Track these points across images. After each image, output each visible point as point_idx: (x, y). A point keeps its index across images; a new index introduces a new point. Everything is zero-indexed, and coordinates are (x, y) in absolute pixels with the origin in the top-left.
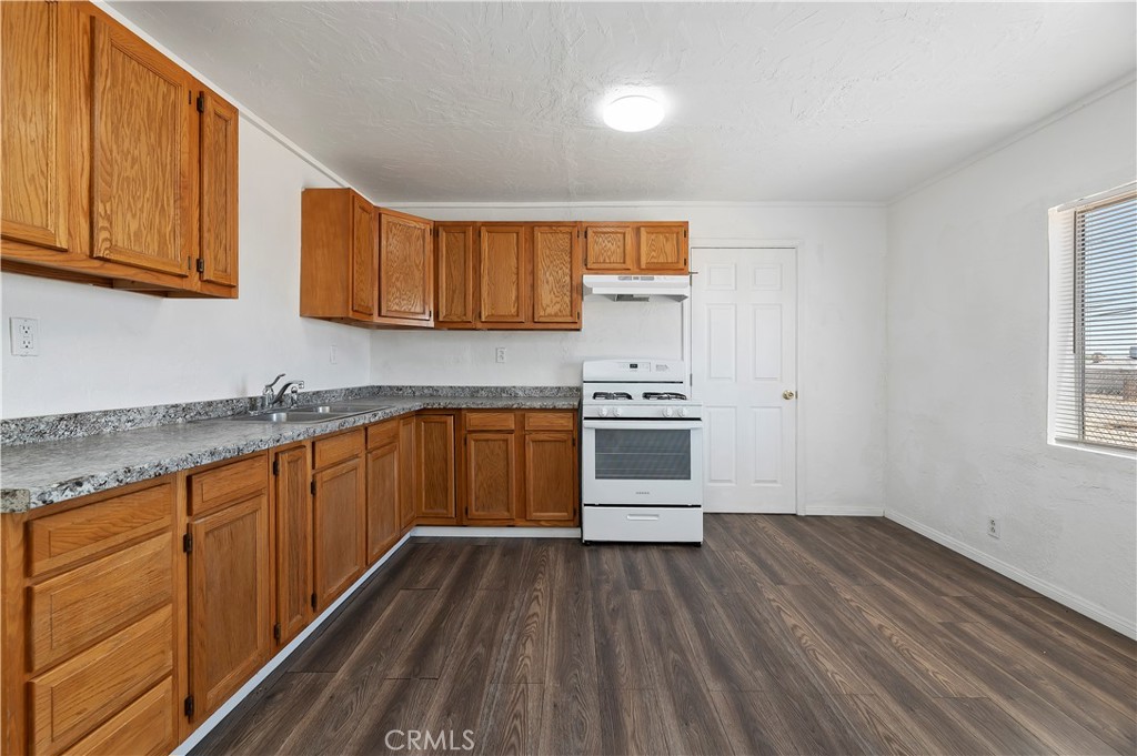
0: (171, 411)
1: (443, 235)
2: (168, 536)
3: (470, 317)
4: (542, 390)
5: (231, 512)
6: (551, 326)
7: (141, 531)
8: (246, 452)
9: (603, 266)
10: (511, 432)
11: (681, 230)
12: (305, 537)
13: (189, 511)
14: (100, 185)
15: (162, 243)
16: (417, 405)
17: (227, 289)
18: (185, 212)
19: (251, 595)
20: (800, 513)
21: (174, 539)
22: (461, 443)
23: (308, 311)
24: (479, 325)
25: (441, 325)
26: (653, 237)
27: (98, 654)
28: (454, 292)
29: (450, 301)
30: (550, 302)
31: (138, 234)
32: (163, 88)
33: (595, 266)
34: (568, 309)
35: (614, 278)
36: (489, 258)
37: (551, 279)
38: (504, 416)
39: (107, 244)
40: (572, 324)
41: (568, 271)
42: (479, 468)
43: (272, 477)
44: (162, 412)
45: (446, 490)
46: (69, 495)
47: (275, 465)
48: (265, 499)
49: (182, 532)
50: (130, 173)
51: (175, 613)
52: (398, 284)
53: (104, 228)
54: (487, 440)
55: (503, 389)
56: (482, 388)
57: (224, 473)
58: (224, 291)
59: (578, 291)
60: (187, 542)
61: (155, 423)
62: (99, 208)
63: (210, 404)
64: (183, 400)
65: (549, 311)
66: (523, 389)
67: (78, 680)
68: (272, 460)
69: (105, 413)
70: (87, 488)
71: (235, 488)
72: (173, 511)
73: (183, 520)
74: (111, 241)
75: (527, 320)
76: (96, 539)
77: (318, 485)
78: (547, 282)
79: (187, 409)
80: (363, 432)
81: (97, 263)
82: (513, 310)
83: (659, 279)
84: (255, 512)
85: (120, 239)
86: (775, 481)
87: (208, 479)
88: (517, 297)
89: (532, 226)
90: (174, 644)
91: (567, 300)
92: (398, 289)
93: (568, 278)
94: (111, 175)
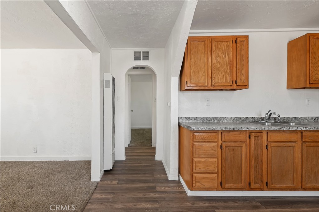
0: (236, 119)
2: (216, 143)
5: (233, 144)
7: (210, 140)
8: (236, 129)
12: (262, 161)
13: (222, 141)
14: (213, 71)
15: (226, 79)
17: (245, 86)
18: (231, 70)
19: (240, 169)
21: (218, 145)
23: (289, 87)
27: (202, 160)
31: (221, 79)
32: (226, 43)
39: (214, 83)
43: (248, 139)
44: (233, 119)
46: (197, 129)
47: (249, 136)
48: (244, 145)
49: (220, 144)
50: (219, 66)
51: (218, 161)
53: (213, 80)
57: (231, 134)
58: (243, 87)
60: (221, 147)
61: (231, 121)
62: (213, 76)
63: (247, 118)
64: (239, 116)
68: (248, 134)
69: (220, 118)
70: (199, 129)
71: (234, 138)
72: (218, 139)
73: (220, 142)
74: (215, 82)
76: (202, 139)
77: (269, 147)
79: (240, 118)
80: (300, 135)
81: (213, 87)
84: (242, 146)
85: (217, 81)
87: (226, 134)
90: (218, 167)
94: (215, 68)
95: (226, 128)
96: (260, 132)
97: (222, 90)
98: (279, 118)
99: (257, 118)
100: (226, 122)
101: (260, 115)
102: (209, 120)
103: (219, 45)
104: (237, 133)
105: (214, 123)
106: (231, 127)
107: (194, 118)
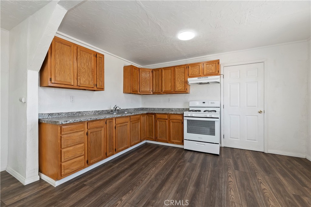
1: (154, 72)
2: (83, 132)
3: (160, 91)
4: (179, 109)
5: (96, 130)
6: (179, 92)
7: (78, 130)
8: (98, 119)
9: (193, 75)
10: (167, 119)
11: (218, 62)
12: (113, 137)
13: (87, 129)
14: (78, 74)
15: (89, 82)
16: (145, 112)
17: (102, 89)
18: (93, 76)
19: (100, 145)
20: (266, 152)
22: (156, 122)
23: (125, 92)
24: (162, 93)
25: (154, 93)
26: (208, 65)
27: (71, 148)
28: (157, 85)
29: (156, 88)
30: (179, 87)
31: (85, 81)
32: (89, 55)
33: (191, 76)
34: (184, 88)
35: (196, 78)
36: (164, 76)
37: (179, 80)
38: (165, 115)
39: (79, 84)
40: (185, 91)
41: (184, 78)
42: (160, 128)
43: (105, 125)
44: (94, 112)
45: (152, 132)
47: (106, 122)
48: (103, 128)
49: (86, 132)
50: (83, 71)
51: (85, 145)
52: (144, 85)
53: (79, 81)
54: (161, 121)
55: (170, 109)
56: (165, 109)
57: (94, 123)
58: (101, 90)
59: (186, 82)
60: (87, 133)
61: (92, 114)
62: (78, 78)
63: (103, 111)
66: (174, 109)
67: (68, 151)
68: (105, 121)
69: (84, 112)
70: (68, 122)
71: (96, 125)
72: (84, 128)
73: (86, 130)
74: (80, 83)
75: (174, 92)
76: (71, 131)
77: (116, 127)
78: (178, 81)
79: (98, 111)
80: (129, 118)
81: (78, 87)
82: (170, 89)
83: (210, 77)
84: (101, 130)
85: (82, 82)
86: (255, 140)
87: (91, 123)
88: (171, 86)
89: (174, 67)
90: (84, 150)
91: (184, 85)
92: (144, 86)
93: (184, 80)
94: (80, 72)
95: (91, 119)
96: (112, 119)
97: (85, 90)
98: (120, 110)
99: (109, 110)
100: (89, 115)
101: (111, 108)
102: (74, 115)
103: (83, 54)
104: (98, 122)
105: (79, 116)
106: (94, 118)
107: (58, 114)
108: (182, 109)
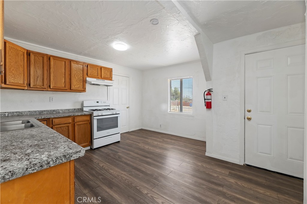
1: (32, 56)
3: (45, 86)
4: (69, 110)
6: (76, 91)
9: (92, 76)
10: (70, 123)
11: (111, 70)
20: (130, 131)
24: (49, 89)
25: (31, 88)
26: (105, 70)
28: (38, 77)
29: (36, 80)
30: (75, 84)
33: (90, 76)
34: (82, 87)
35: (95, 79)
36: (54, 68)
37: (77, 78)
38: (68, 118)
40: (84, 90)
41: (82, 76)
56: (44, 111)
59: (85, 82)
65: (76, 87)
66: (62, 110)
75: (69, 89)
78: (75, 78)
82: (63, 86)
83: (106, 81)
86: (125, 126)
88: (65, 82)
89: (70, 61)
91: (82, 84)
92: (13, 74)
93: (82, 78)
108: (72, 109)
